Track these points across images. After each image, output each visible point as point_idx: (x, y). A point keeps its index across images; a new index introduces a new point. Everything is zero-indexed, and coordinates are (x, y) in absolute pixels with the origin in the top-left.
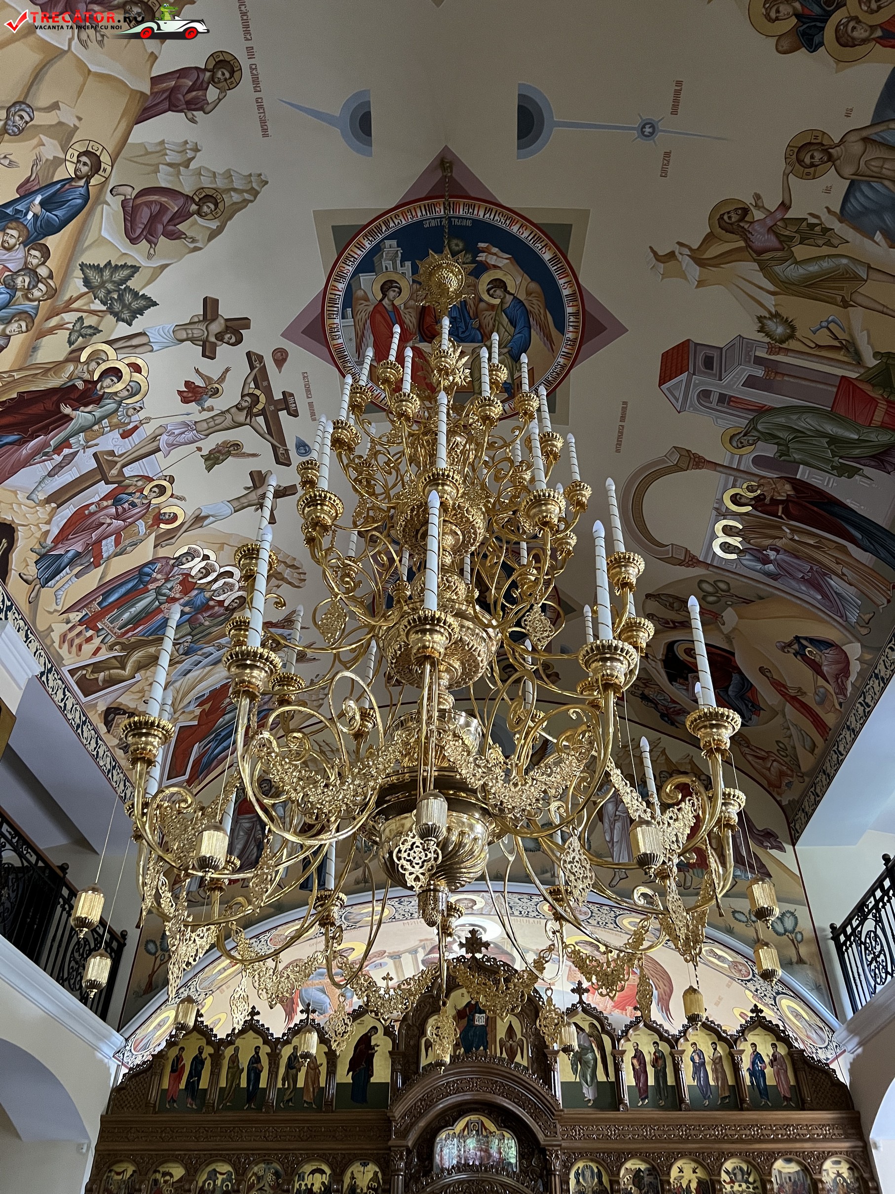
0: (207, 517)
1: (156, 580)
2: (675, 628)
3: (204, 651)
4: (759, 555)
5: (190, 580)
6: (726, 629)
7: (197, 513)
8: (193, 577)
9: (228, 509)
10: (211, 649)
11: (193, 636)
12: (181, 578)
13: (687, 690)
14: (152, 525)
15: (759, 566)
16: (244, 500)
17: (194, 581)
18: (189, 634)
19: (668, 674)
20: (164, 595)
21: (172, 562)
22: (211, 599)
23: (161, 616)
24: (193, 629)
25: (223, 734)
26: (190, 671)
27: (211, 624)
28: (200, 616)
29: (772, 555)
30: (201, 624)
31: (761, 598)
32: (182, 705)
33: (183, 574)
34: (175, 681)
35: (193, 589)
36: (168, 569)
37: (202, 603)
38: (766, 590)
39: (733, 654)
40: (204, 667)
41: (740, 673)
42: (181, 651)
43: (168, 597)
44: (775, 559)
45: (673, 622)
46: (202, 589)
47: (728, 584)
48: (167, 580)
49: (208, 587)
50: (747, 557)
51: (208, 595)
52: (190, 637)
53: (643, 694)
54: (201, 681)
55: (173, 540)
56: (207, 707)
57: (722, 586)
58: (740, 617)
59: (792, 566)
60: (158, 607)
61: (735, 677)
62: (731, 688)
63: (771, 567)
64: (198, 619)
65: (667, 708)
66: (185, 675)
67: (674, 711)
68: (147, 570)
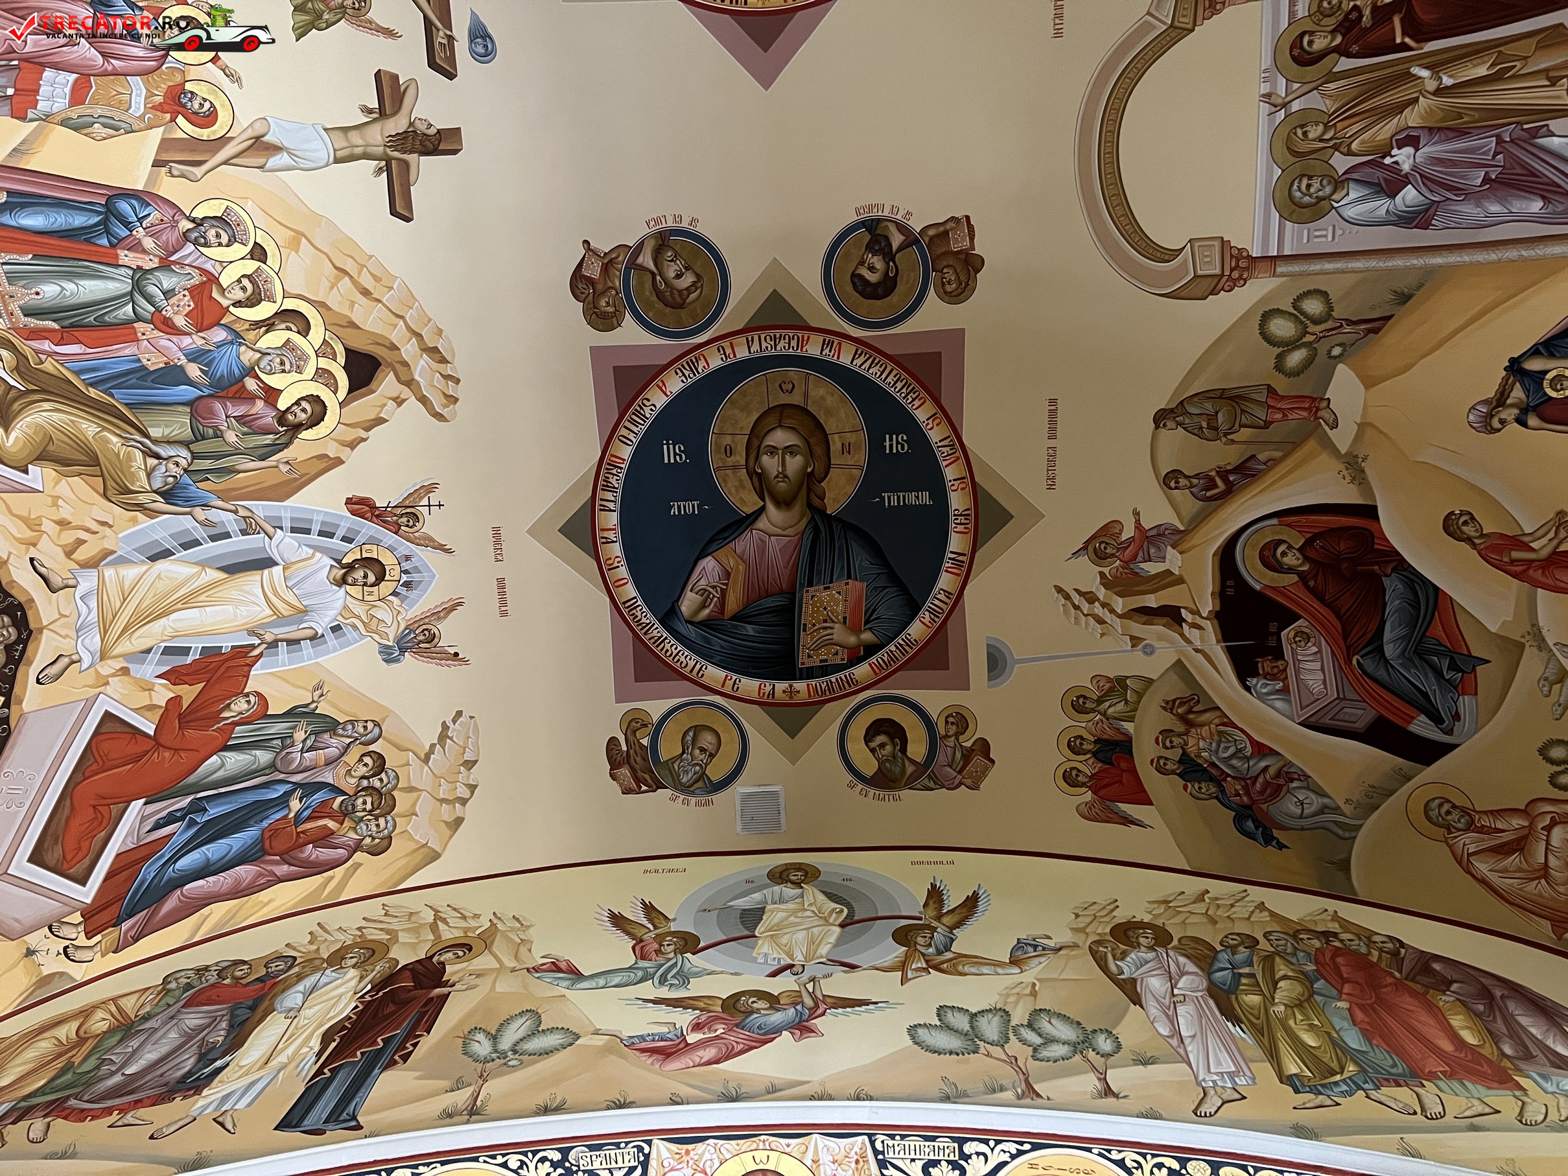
0: (276, 149)
1: (137, 247)
2: (1230, 492)
3: (214, 515)
4: (1378, 175)
5: (215, 295)
6: (1342, 438)
7: (259, 129)
8: (222, 291)
9: (322, 149)
10: (228, 520)
11: (195, 456)
12: (197, 280)
13: (1285, 690)
14: (159, 108)
15: (1381, 207)
16: (355, 138)
17: (225, 303)
18: (186, 444)
19: (1231, 652)
20: (149, 299)
21: (186, 225)
22: (250, 372)
23: (129, 350)
24: (199, 437)
25: (214, 811)
26: (166, 554)
27: (242, 446)
28: (218, 406)
29: (1404, 157)
30: (218, 434)
31: (1404, 298)
32: (125, 647)
33: (203, 271)
34: (123, 561)
35: (218, 324)
36: (172, 237)
37: (231, 372)
38: (1414, 267)
39: (1371, 512)
40: (203, 564)
41: (1401, 565)
42: (157, 484)
43: (159, 310)
44: (1415, 168)
45: (1223, 474)
46: (238, 335)
47: (1324, 294)
48: (165, 265)
49: (251, 336)
50: (1353, 195)
51: (248, 356)
52: (184, 453)
53: (1185, 759)
54: (187, 602)
55: (198, 171)
56: (189, 693)
57: (1313, 307)
58: (1369, 382)
59: (1453, 163)
60: (128, 323)
61: (1393, 586)
62: (1388, 635)
63: (1409, 195)
64: (212, 413)
65: (1248, 781)
66: (153, 558)
67: (1267, 784)
68: (124, 206)
